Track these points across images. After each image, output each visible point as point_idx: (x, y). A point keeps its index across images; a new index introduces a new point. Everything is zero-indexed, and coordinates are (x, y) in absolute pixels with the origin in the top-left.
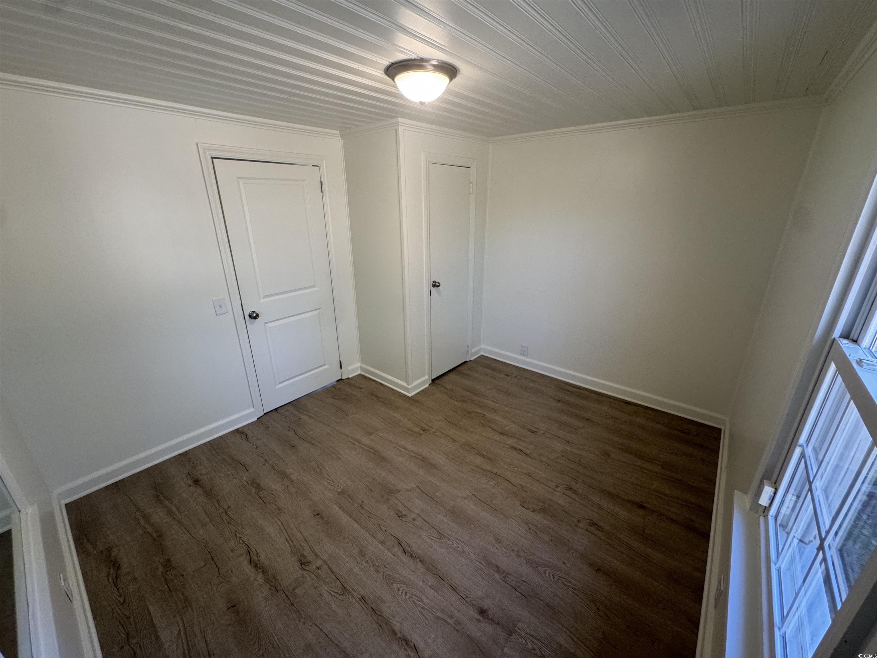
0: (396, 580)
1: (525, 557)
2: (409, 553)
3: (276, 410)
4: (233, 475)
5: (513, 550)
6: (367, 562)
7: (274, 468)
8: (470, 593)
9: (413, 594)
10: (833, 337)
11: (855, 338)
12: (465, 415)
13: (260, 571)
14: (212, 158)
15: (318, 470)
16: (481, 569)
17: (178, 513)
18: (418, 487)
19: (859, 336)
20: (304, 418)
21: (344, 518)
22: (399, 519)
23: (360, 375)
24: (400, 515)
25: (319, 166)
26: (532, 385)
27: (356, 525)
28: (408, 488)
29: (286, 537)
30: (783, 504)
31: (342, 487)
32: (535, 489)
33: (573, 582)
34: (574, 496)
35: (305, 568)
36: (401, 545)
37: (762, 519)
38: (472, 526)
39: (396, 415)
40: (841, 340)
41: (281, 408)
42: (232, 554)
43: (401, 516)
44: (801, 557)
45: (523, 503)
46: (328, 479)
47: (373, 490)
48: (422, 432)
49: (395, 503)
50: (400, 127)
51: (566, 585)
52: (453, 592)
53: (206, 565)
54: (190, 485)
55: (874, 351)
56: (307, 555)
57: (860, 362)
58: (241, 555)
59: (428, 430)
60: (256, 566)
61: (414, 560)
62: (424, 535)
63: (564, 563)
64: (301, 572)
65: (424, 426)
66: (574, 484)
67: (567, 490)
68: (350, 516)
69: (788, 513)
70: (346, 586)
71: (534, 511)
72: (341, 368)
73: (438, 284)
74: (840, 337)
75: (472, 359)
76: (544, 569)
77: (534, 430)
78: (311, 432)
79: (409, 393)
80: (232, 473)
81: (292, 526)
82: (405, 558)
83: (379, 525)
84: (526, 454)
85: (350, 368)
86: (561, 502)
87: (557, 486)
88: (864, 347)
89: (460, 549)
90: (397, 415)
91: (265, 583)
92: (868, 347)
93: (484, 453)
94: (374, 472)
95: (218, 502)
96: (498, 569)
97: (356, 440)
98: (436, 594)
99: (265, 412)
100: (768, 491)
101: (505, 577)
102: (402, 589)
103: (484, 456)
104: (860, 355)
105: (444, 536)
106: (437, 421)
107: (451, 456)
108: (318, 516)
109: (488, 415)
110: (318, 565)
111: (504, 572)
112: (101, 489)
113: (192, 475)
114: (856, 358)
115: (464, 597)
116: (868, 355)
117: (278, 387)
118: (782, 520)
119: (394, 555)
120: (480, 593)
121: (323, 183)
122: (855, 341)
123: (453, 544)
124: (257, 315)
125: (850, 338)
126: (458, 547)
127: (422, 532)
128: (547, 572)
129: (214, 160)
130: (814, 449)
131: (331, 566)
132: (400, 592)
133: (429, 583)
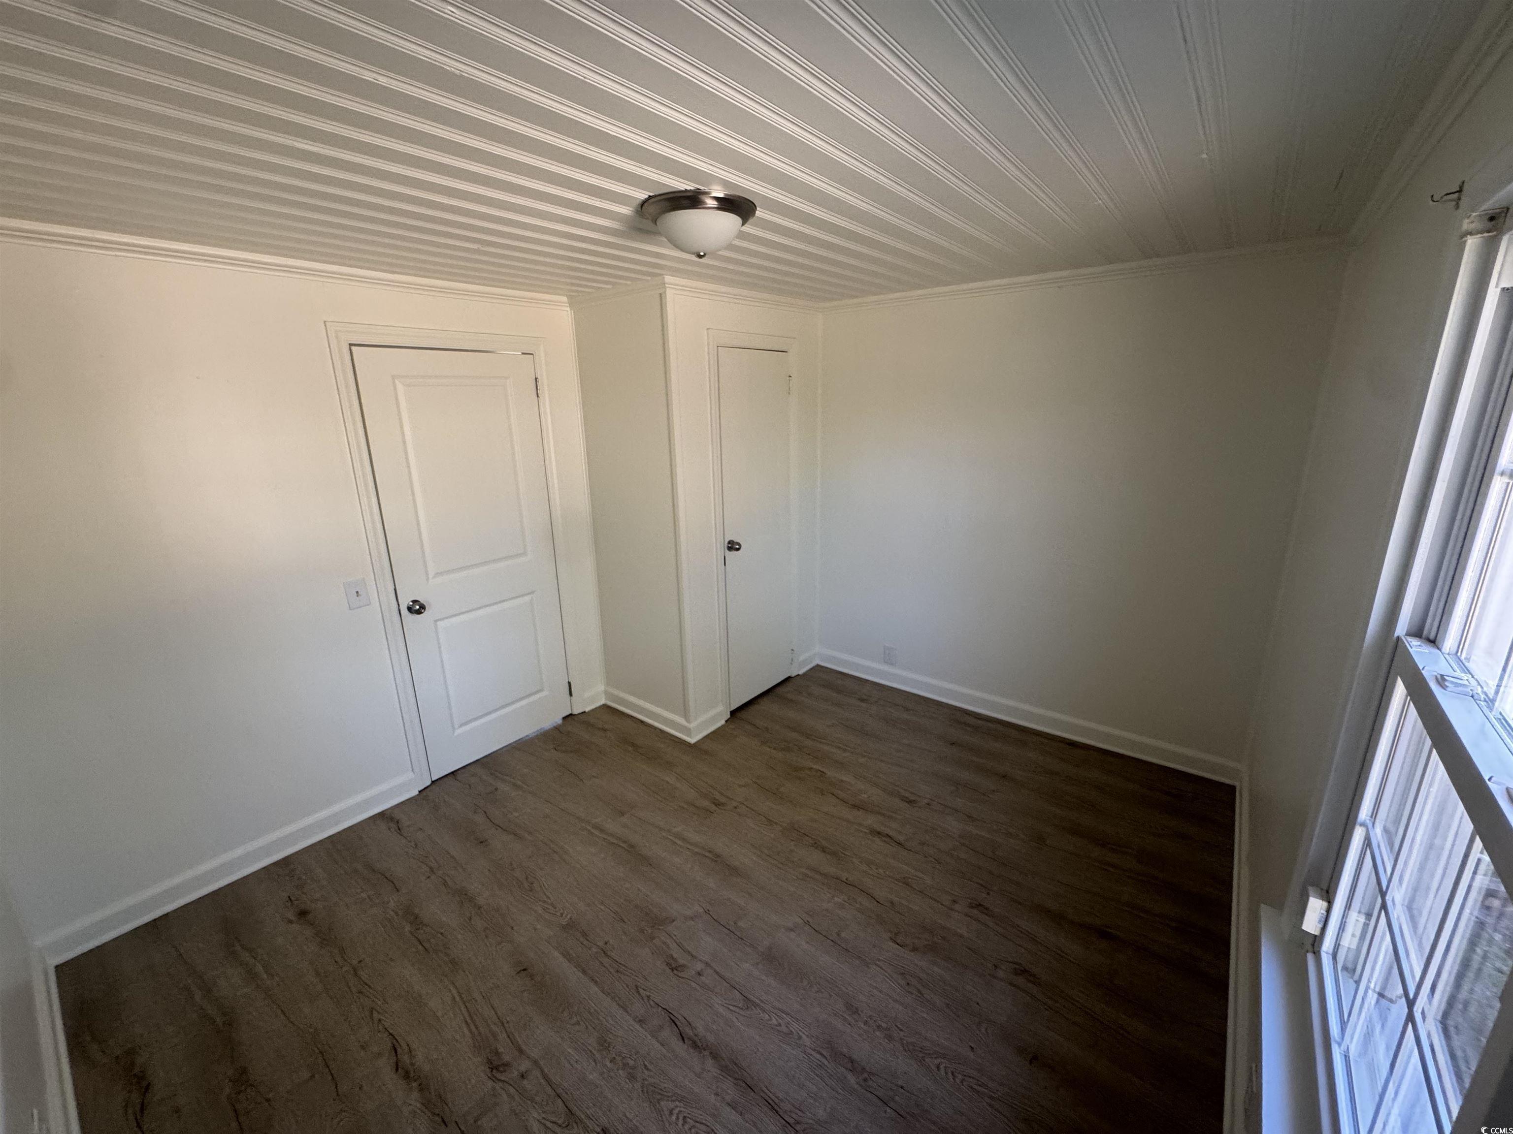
0: (666, 1094)
1: (901, 1039)
2: (689, 1039)
3: (452, 773)
4: (371, 900)
5: (879, 1027)
6: (612, 1061)
7: (445, 883)
8: (802, 1114)
9: (698, 1120)
10: (1396, 635)
11: (1432, 637)
12: (789, 774)
13: (414, 1084)
14: (351, 345)
15: (526, 885)
16: (821, 1066)
17: (265, 976)
18: (707, 912)
19: (1437, 634)
20: (504, 787)
21: (572, 976)
22: (671, 974)
23: (605, 707)
24: (674, 966)
25: (532, 354)
26: (905, 716)
27: (594, 989)
28: (689, 913)
29: (464, 1017)
30: (1343, 930)
31: (569, 917)
32: (916, 908)
33: (990, 1084)
34: (983, 918)
35: (498, 1076)
36: (676, 1025)
37: (1310, 957)
38: (805, 983)
39: (667, 779)
40: (1409, 639)
41: (462, 771)
42: (362, 1053)
43: (675, 968)
44: (1383, 1026)
45: (896, 934)
46: (544, 902)
47: (626, 920)
48: (713, 808)
49: (664, 943)
50: (667, 289)
51: (977, 1092)
52: (771, 1113)
53: (313, 1076)
54: (291, 922)
55: (1465, 659)
56: (503, 1050)
57: (1441, 681)
58: (379, 1055)
59: (723, 804)
60: (407, 1076)
61: (701, 1053)
62: (718, 1004)
63: (972, 1048)
64: (490, 1084)
65: (718, 796)
66: (984, 895)
67: (972, 907)
68: (584, 972)
69: (1354, 946)
70: (575, 1109)
71: (915, 949)
72: (571, 694)
73: (737, 547)
74: (1407, 635)
75: (801, 672)
76: (936, 1062)
77: (912, 798)
78: (516, 814)
79: (689, 735)
80: (369, 897)
81: (476, 995)
82: (681, 1049)
83: (637, 987)
84: (899, 844)
85: (587, 695)
86: (963, 931)
87: (954, 902)
88: (1447, 652)
89: (783, 1028)
90: (670, 779)
91: (424, 1108)
92: (1455, 651)
93: (824, 843)
94: (628, 885)
95: (342, 950)
96: (853, 1066)
97: (596, 827)
98: (740, 1120)
99: (433, 779)
100: (1315, 906)
101: (865, 1080)
102: (678, 1109)
103: (824, 850)
104: (1442, 667)
105: (756, 1005)
106: (740, 786)
107: (766, 851)
108: (523, 974)
109: (831, 773)
110: (523, 1068)
111: (863, 1069)
112: (123, 935)
113: (295, 903)
114: (1436, 674)
115: (791, 1121)
116: (1455, 667)
117: (458, 731)
118: (1346, 959)
119: (663, 1045)
120: (821, 1114)
121: (539, 380)
122: (1433, 642)
123: (771, 1020)
124: (423, 607)
125: (1423, 636)
126: (780, 1025)
127: (714, 998)
128: (942, 1067)
129: (353, 348)
130: (1386, 830)
131: (546, 1070)
132: (674, 1117)
133: (728, 1098)
